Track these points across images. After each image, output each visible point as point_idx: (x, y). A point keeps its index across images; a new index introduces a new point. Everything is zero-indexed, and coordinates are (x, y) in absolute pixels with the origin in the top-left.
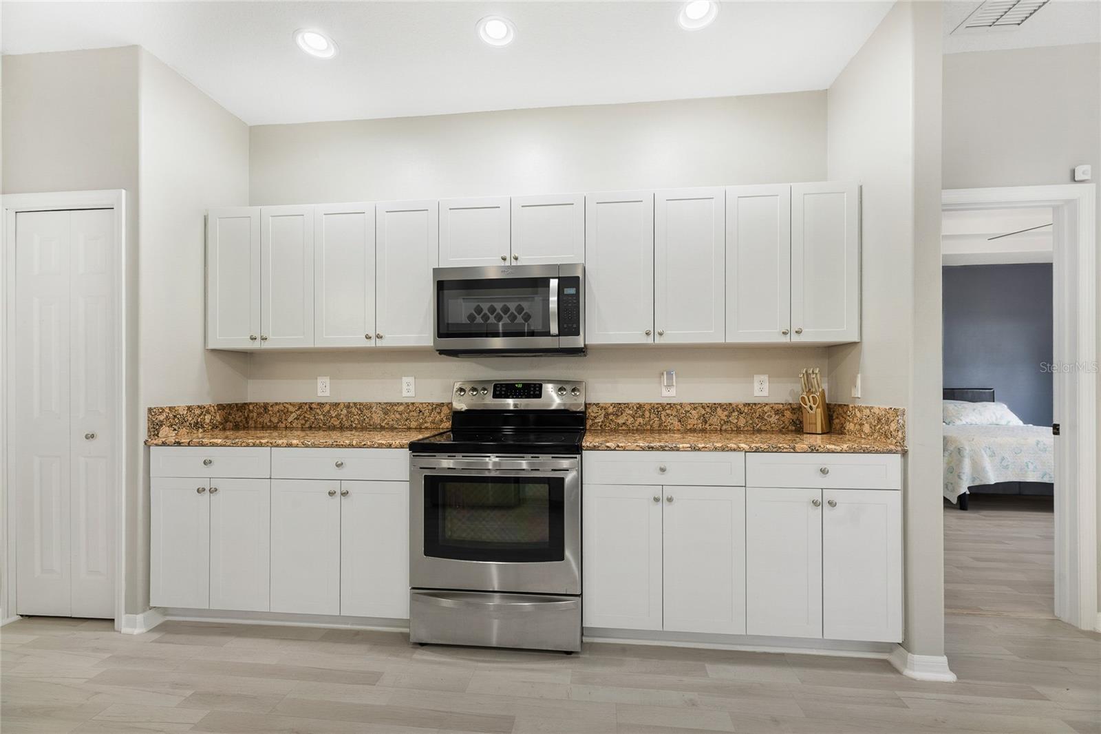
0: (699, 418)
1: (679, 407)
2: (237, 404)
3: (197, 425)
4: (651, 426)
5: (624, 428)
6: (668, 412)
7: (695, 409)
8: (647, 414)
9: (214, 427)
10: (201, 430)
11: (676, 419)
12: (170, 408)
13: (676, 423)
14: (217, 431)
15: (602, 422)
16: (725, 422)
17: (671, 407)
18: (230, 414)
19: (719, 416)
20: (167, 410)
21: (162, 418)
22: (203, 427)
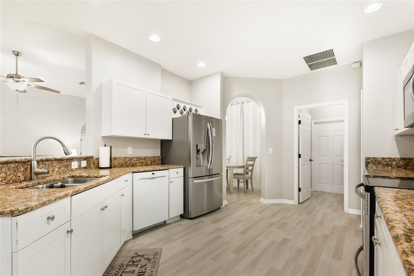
3: (388, 165)
9: (399, 167)
18: (410, 162)
20: (372, 158)
21: (369, 161)
22: (391, 166)
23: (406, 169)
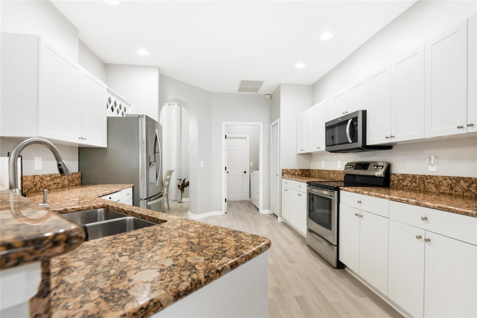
0: (448, 186)
1: (435, 178)
2: (306, 169)
3: (294, 174)
4: (420, 188)
5: (406, 188)
6: (429, 180)
7: (445, 180)
8: (418, 181)
9: (299, 175)
10: (294, 176)
11: (433, 185)
12: (286, 169)
13: (433, 188)
14: (299, 177)
15: (397, 183)
16: (466, 191)
17: (431, 178)
18: (304, 172)
19: (462, 186)
20: (286, 170)
21: (284, 172)
22: (295, 175)
23: (302, 176)
